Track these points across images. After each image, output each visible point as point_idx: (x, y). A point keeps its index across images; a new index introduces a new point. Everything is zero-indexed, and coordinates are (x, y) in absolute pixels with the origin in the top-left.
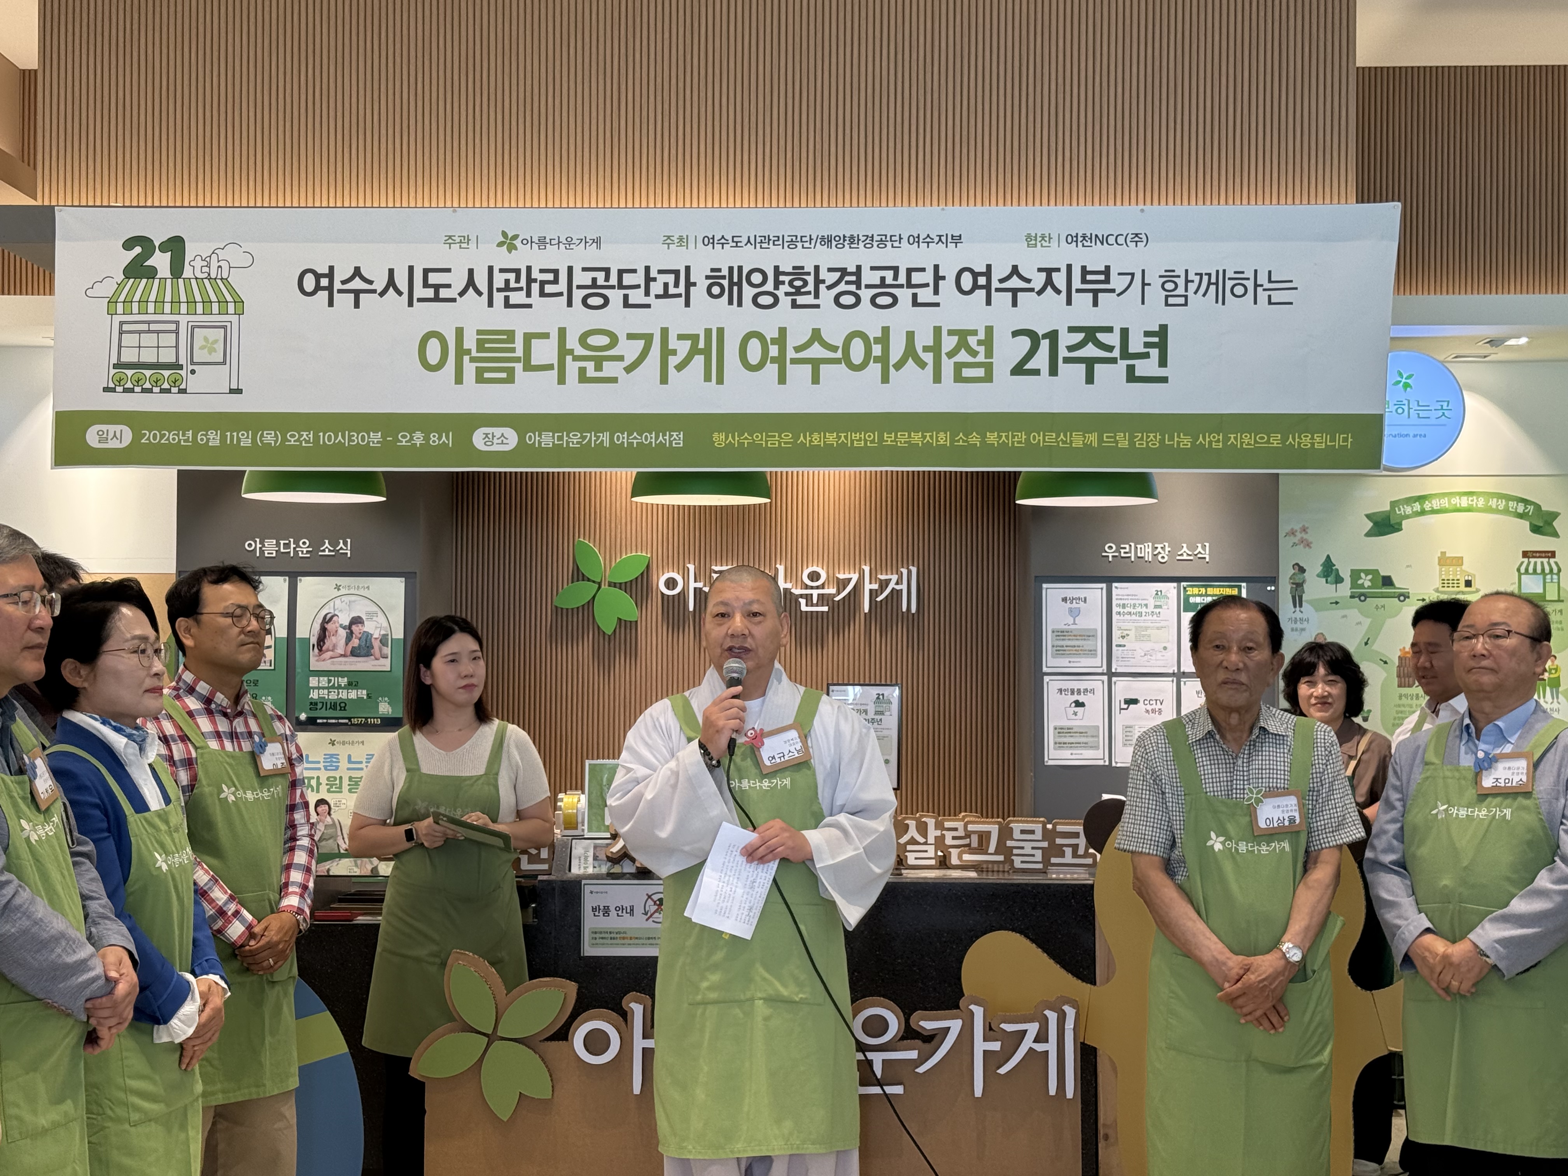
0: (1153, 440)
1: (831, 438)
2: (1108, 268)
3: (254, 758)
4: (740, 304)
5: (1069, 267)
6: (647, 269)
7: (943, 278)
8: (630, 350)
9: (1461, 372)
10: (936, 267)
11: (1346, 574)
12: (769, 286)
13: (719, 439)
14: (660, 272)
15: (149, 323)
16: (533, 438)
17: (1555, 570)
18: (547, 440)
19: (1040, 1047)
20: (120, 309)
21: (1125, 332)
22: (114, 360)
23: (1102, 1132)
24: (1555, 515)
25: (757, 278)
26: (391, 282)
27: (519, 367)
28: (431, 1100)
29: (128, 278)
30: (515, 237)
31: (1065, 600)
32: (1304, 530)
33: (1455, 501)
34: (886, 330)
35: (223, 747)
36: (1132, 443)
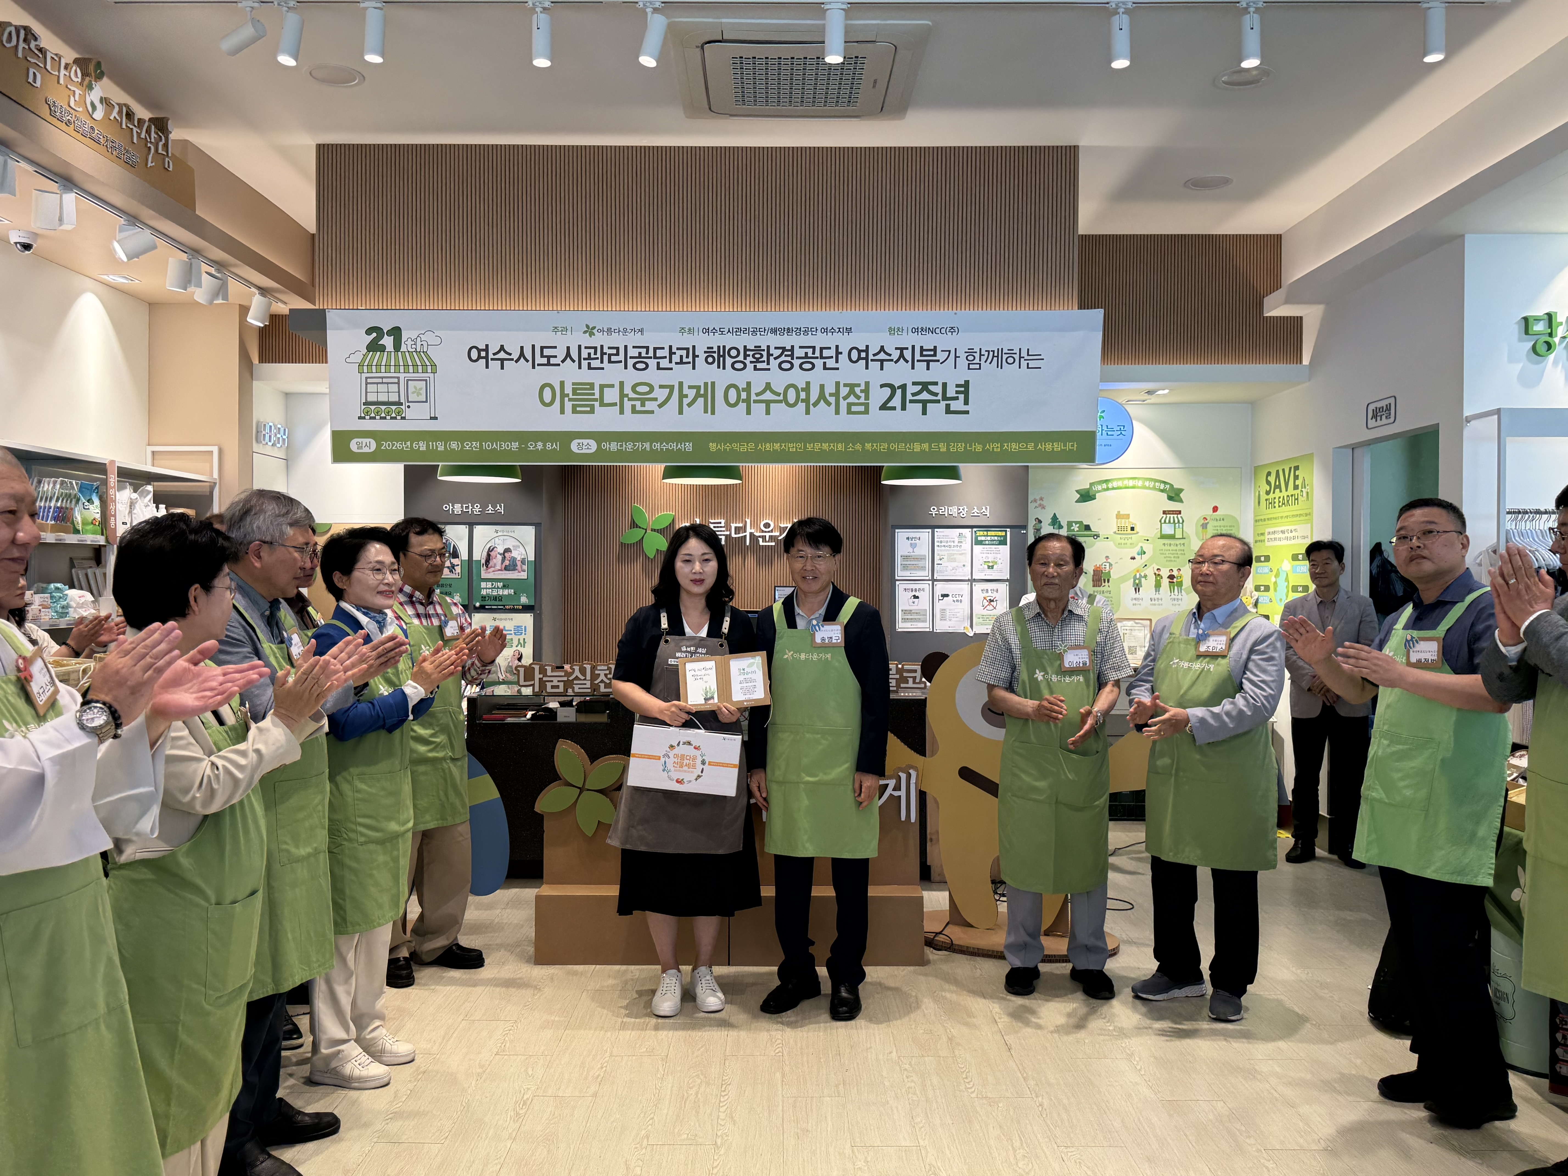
0: (960, 447)
1: (777, 446)
2: (935, 347)
3: (441, 629)
4: (724, 368)
5: (913, 347)
6: (671, 347)
7: (841, 353)
8: (662, 394)
9: (1132, 409)
10: (837, 347)
11: (1064, 524)
12: (741, 358)
13: (713, 447)
14: (678, 349)
15: (382, 378)
16: (605, 446)
17: (1181, 521)
18: (614, 446)
19: (896, 794)
20: (365, 371)
21: (945, 385)
22: (364, 400)
23: (928, 837)
24: (1181, 490)
25: (734, 353)
26: (522, 354)
27: (597, 404)
28: (547, 825)
29: (369, 351)
30: (594, 328)
31: (908, 538)
32: (1041, 499)
33: (1126, 482)
34: (808, 383)
35: (421, 623)
36: (948, 449)
